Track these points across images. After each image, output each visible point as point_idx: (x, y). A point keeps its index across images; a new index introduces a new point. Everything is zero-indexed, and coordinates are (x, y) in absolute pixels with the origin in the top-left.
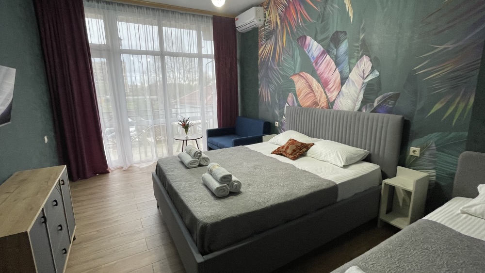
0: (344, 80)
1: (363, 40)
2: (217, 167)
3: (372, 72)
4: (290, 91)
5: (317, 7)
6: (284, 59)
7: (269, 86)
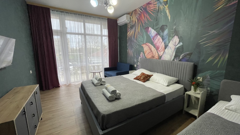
0: (166, 47)
1: (175, 29)
2: (109, 86)
3: (179, 43)
4: (141, 51)
5: (154, 14)
6: (139, 37)
7: (132, 49)
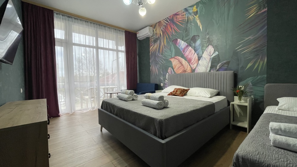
0: (199, 58)
1: (209, 38)
3: (214, 53)
4: (169, 67)
5: (183, 25)
6: (165, 51)
7: (156, 65)
